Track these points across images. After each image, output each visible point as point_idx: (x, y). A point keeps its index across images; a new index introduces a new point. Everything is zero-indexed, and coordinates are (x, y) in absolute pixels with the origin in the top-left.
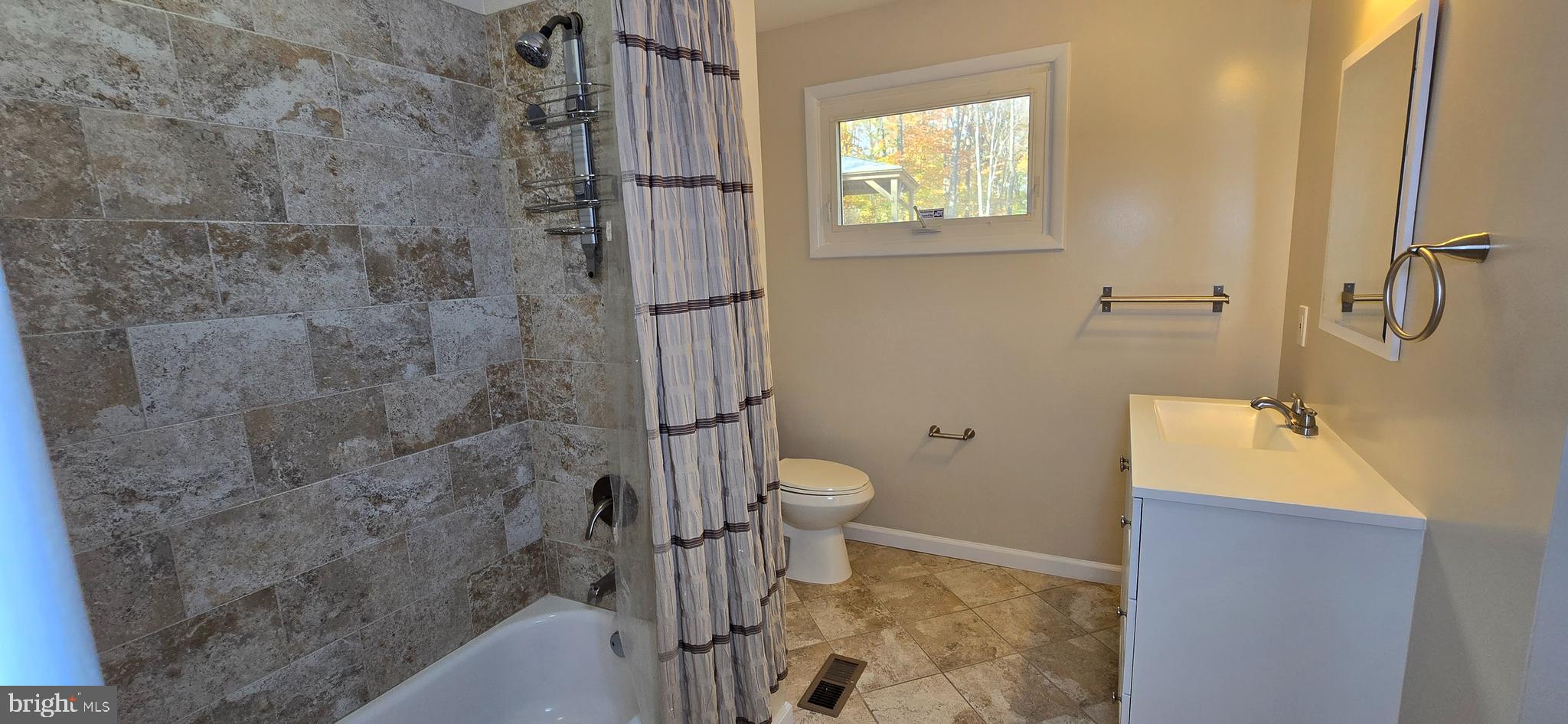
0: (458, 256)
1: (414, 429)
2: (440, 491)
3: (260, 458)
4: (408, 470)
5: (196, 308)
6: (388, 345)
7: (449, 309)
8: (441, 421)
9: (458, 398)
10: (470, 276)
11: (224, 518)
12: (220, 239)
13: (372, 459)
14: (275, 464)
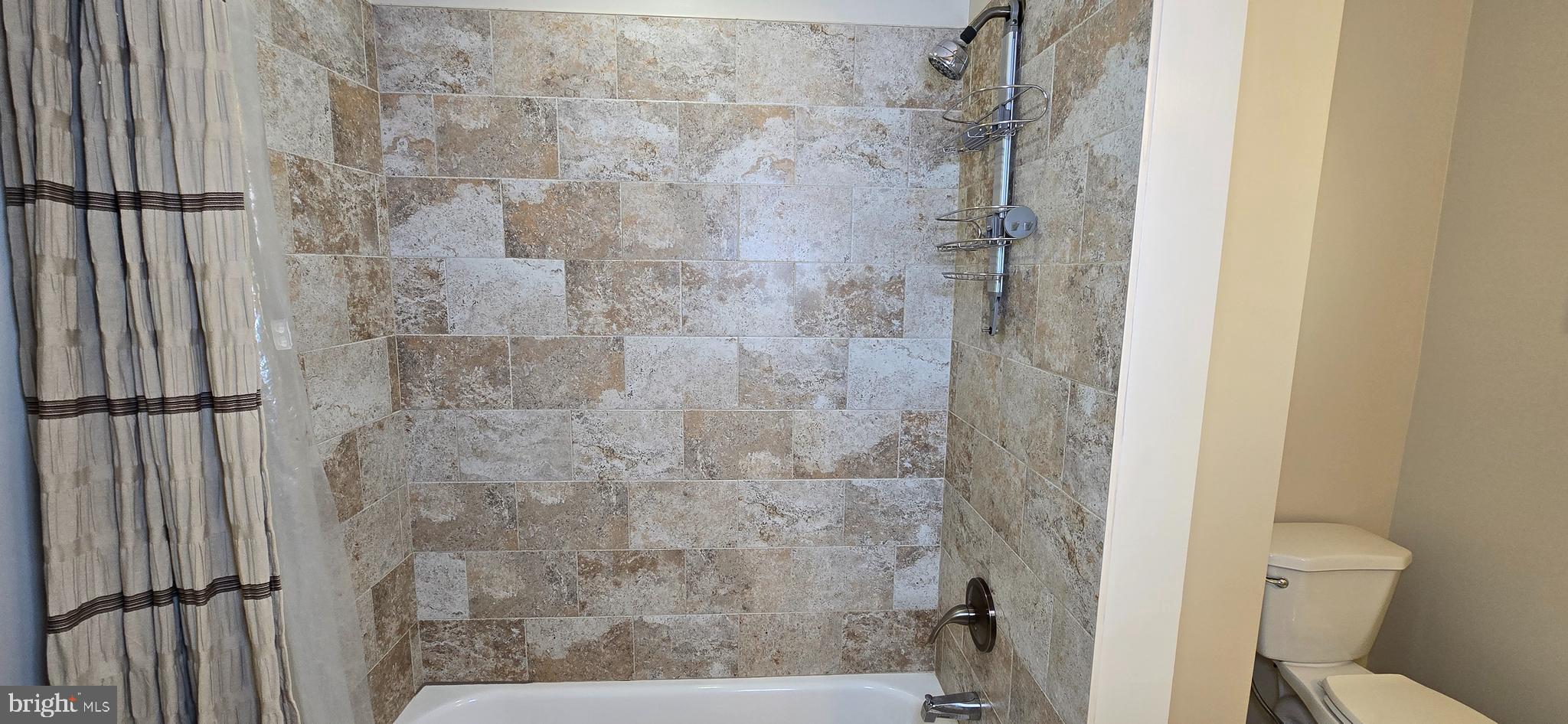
0: (889, 293)
1: (816, 456)
2: (830, 521)
3: (690, 449)
4: (803, 493)
5: (666, 327)
6: (803, 374)
7: (870, 348)
8: (843, 456)
9: (865, 438)
10: (899, 315)
11: (661, 487)
12: (688, 274)
13: (773, 475)
14: (699, 457)
